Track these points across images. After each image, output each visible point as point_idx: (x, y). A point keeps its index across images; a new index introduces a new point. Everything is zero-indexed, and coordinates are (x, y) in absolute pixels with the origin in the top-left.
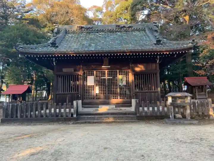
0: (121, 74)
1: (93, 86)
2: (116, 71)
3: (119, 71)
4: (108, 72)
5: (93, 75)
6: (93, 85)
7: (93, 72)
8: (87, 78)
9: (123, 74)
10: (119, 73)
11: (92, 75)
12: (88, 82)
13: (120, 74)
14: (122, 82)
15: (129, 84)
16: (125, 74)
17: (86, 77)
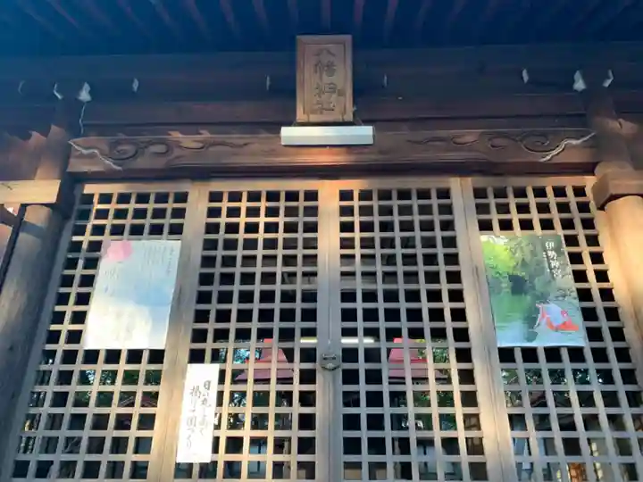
0: (506, 226)
1: (157, 356)
2: (444, 194)
3: (479, 193)
4: (346, 195)
5: (176, 230)
6: (159, 345)
7: (182, 198)
8: (92, 263)
9: (527, 225)
10: (482, 209)
11: (157, 230)
12: (94, 310)
13: (485, 226)
14: (531, 320)
15: (612, 314)
16: (547, 225)
17: (96, 246)
